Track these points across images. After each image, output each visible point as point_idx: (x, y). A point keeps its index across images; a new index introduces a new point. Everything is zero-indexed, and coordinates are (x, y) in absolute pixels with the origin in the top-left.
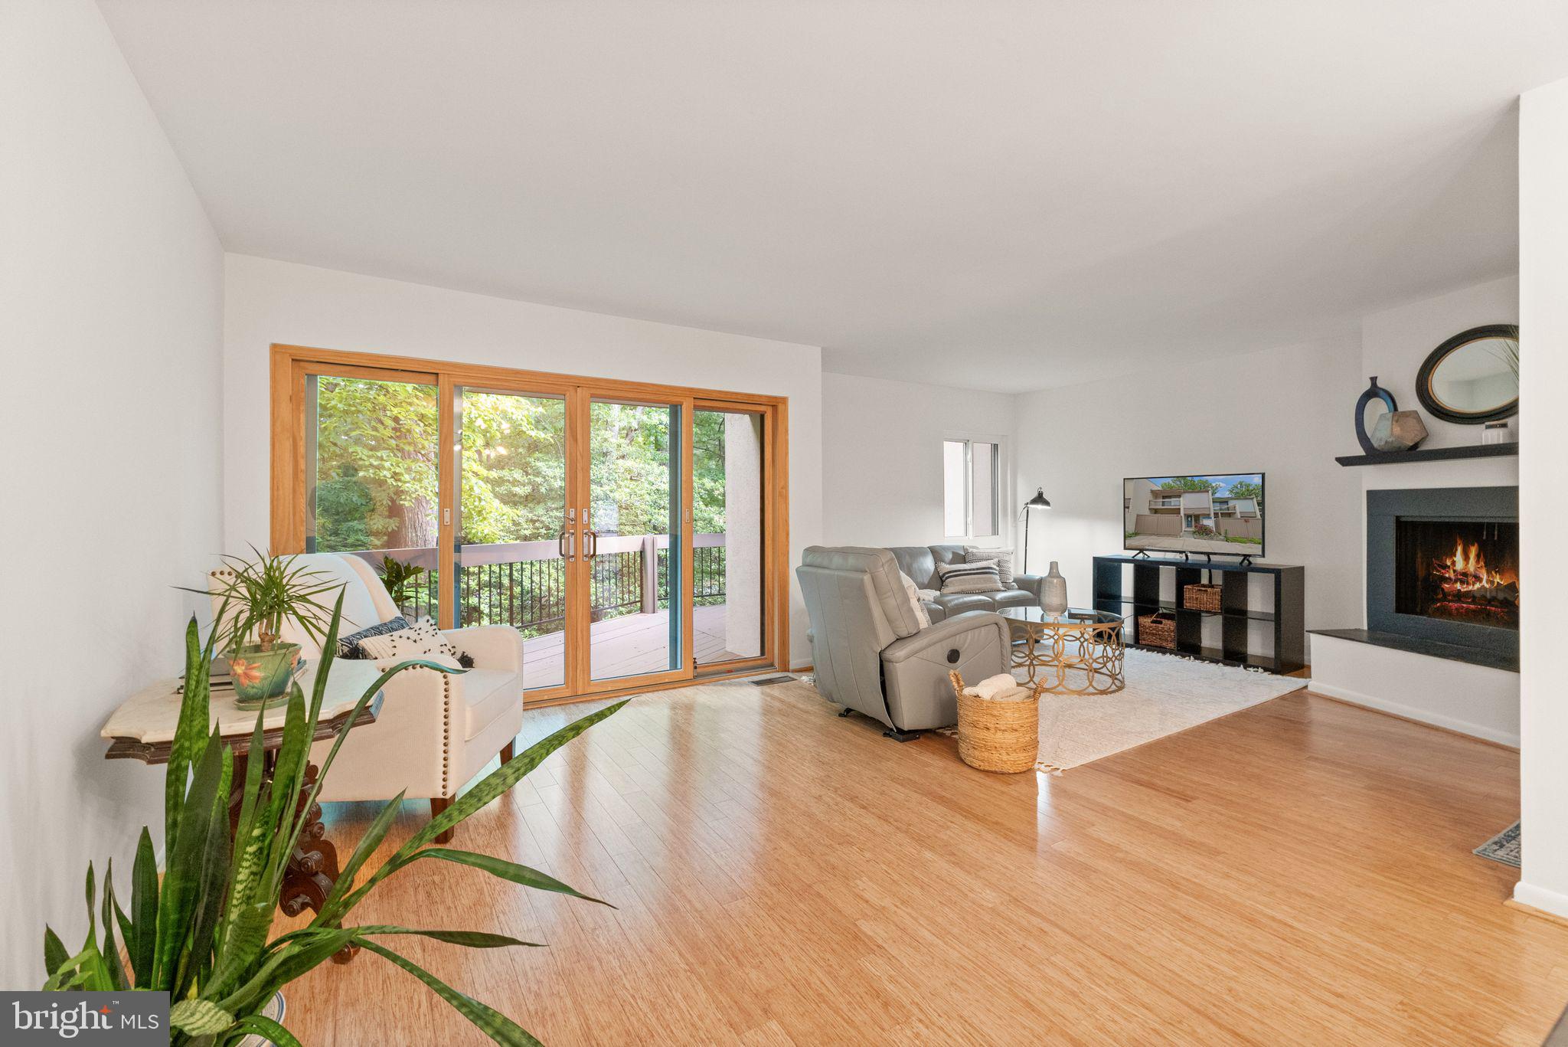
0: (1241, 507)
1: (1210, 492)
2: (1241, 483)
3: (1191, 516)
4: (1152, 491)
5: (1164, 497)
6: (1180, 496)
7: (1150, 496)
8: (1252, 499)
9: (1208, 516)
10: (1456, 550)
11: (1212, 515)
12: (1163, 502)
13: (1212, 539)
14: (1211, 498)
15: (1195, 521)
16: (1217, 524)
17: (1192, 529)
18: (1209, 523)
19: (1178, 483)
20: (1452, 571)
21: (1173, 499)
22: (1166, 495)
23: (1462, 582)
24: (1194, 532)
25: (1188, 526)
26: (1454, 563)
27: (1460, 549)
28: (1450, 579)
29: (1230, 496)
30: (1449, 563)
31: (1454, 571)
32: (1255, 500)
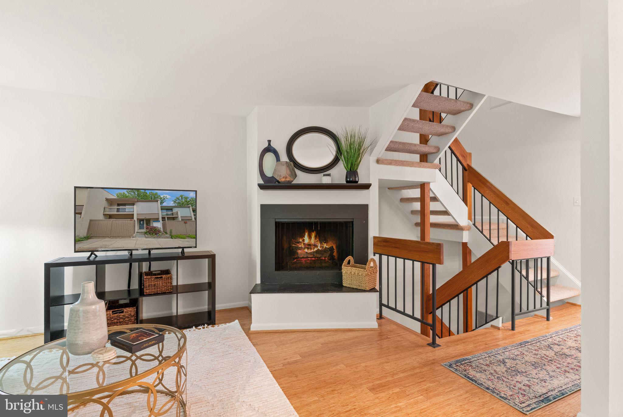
0: (182, 213)
1: (159, 202)
2: (182, 196)
3: (143, 220)
4: (107, 200)
5: (118, 205)
6: (133, 204)
7: (105, 204)
8: (189, 207)
9: (157, 220)
10: (305, 234)
11: (161, 219)
12: (118, 209)
13: (159, 237)
14: (160, 206)
15: (147, 224)
16: (164, 226)
17: (144, 230)
18: (158, 225)
19: (132, 194)
20: (302, 244)
21: (127, 207)
22: (121, 203)
23: (308, 249)
24: (146, 233)
25: (141, 227)
26: (304, 240)
27: (307, 234)
28: (302, 248)
29: (174, 205)
30: (301, 240)
31: (304, 244)
32: (191, 208)
